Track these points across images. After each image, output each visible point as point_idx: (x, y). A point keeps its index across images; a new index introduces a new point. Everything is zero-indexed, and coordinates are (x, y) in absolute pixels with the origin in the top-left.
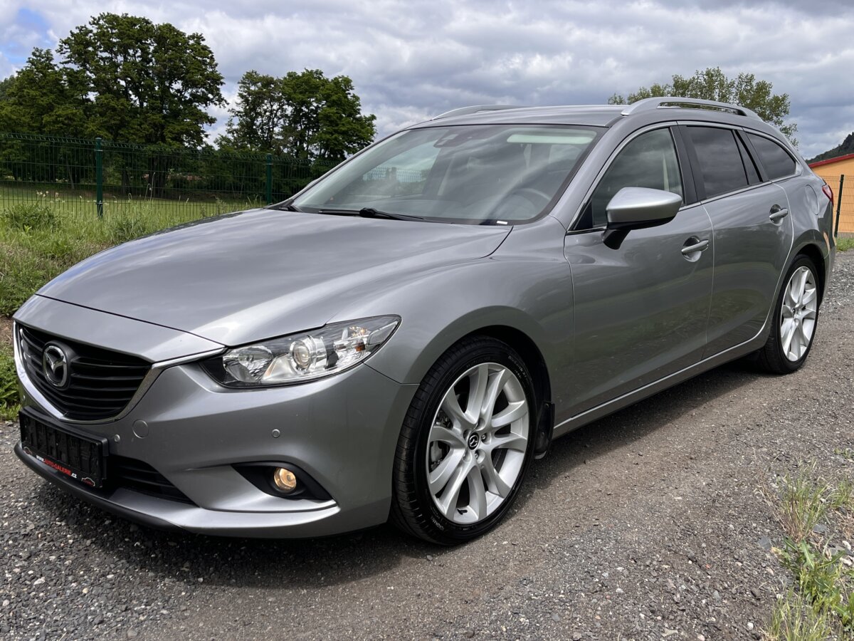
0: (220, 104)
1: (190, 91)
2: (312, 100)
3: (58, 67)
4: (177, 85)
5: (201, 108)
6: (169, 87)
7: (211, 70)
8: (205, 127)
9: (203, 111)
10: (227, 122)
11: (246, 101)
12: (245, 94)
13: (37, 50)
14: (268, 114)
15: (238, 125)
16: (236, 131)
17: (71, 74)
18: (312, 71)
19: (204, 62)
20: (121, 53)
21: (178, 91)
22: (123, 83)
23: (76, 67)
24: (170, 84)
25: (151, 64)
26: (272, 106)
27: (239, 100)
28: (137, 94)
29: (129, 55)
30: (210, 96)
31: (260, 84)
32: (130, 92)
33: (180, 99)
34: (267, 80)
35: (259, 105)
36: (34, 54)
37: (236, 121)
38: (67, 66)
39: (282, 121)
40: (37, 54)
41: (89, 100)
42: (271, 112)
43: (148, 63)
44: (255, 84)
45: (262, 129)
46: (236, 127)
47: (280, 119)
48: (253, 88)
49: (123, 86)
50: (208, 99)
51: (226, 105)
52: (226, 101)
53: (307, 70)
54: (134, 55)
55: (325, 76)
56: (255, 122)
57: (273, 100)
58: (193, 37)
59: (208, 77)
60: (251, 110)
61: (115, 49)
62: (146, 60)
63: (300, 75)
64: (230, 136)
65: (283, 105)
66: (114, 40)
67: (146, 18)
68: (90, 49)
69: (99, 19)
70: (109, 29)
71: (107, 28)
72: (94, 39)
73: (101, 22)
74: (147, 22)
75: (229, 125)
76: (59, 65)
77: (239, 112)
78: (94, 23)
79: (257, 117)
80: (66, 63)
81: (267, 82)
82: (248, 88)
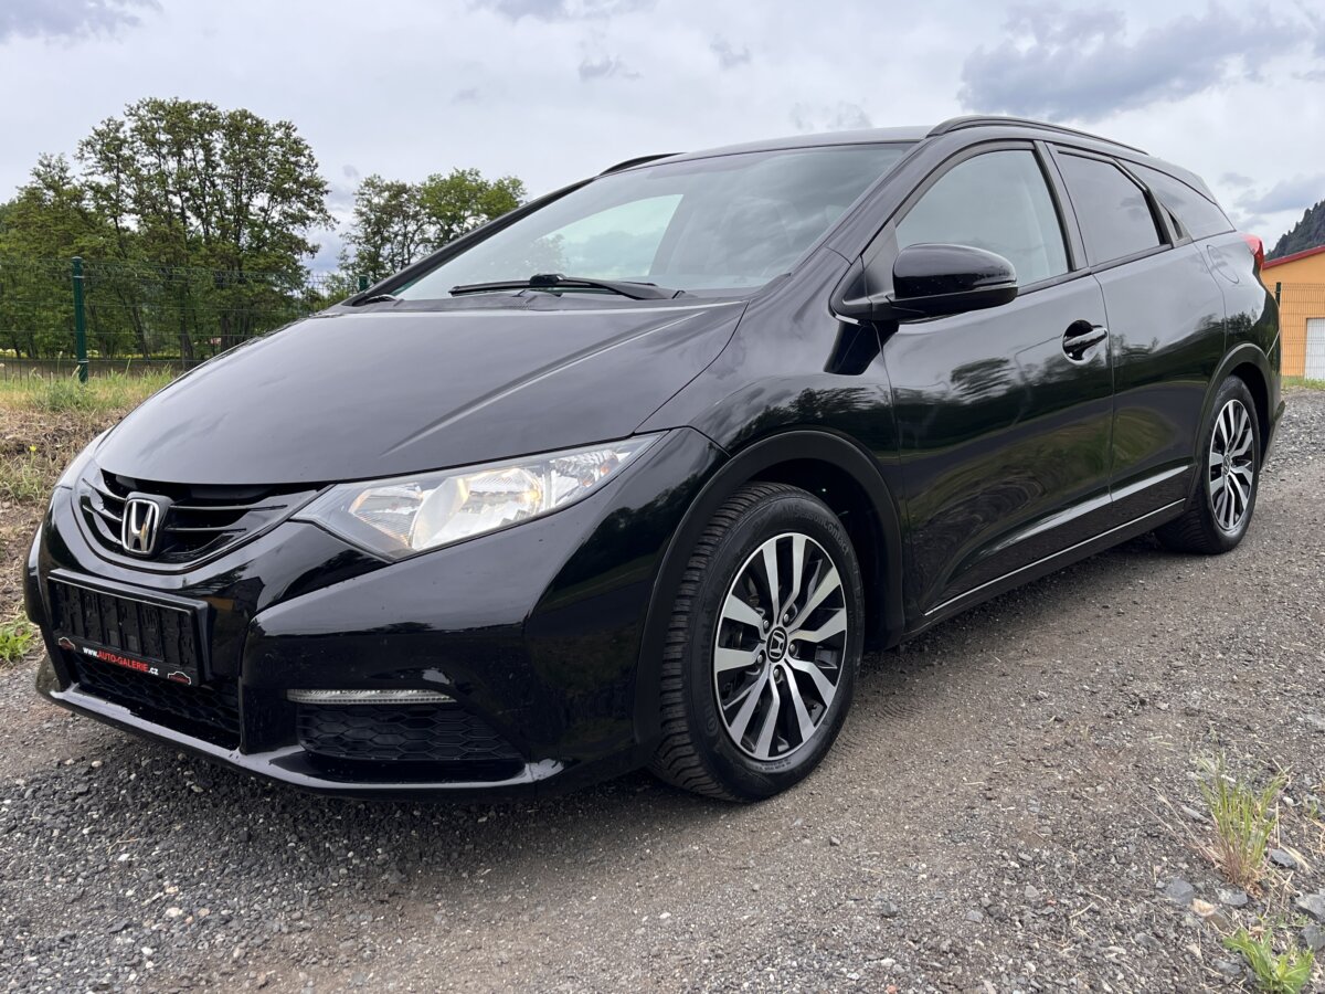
0: (326, 224)
1: (279, 208)
2: (467, 213)
3: (78, 180)
4: (261, 200)
5: (297, 231)
6: (248, 205)
7: (310, 174)
8: (304, 259)
9: (300, 236)
10: (339, 255)
11: (368, 221)
12: (364, 210)
13: (46, 158)
14: (399, 238)
15: (357, 256)
16: (353, 266)
17: (97, 189)
18: (464, 171)
19: (297, 164)
20: (173, 155)
21: (262, 209)
22: (177, 200)
23: (105, 181)
24: (249, 198)
25: (219, 170)
26: (406, 226)
27: (357, 220)
28: (199, 215)
29: (186, 159)
30: (311, 214)
31: (386, 194)
32: (188, 214)
33: (265, 222)
34: (398, 187)
35: (387, 224)
36: (41, 163)
37: (353, 250)
38: (90, 178)
39: (421, 248)
40: (46, 162)
41: (128, 229)
42: (405, 235)
43: (214, 169)
44: (379, 194)
45: (392, 261)
46: (352, 260)
47: (418, 245)
48: (376, 200)
49: (178, 206)
50: (308, 218)
51: (335, 225)
52: (334, 220)
53: (457, 171)
54: (194, 159)
55: (483, 177)
56: (381, 251)
57: (406, 216)
58: (280, 125)
59: (305, 184)
60: (375, 234)
61: (164, 151)
62: (210, 163)
63: (448, 178)
64: (343, 274)
65: (422, 225)
66: (163, 137)
67: (209, 103)
68: (126, 152)
69: (139, 108)
70: (154, 122)
71: (150, 120)
72: (132, 137)
73: (142, 112)
74: (210, 108)
75: (342, 259)
76: (78, 176)
77: (356, 237)
78: (131, 114)
79: (383, 244)
80: (92, 174)
81: (399, 190)
82: (369, 201)
